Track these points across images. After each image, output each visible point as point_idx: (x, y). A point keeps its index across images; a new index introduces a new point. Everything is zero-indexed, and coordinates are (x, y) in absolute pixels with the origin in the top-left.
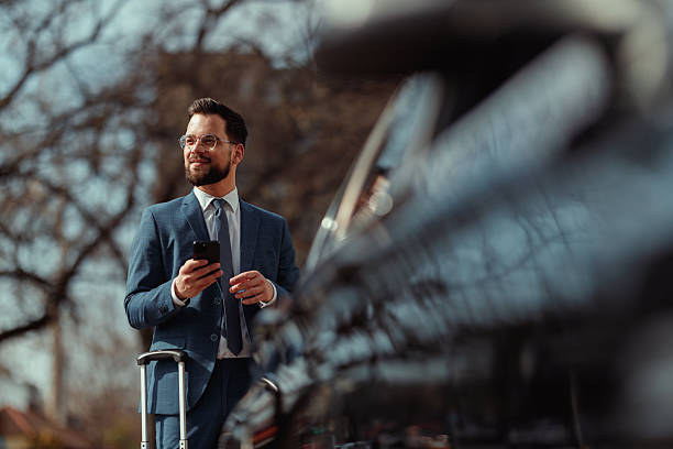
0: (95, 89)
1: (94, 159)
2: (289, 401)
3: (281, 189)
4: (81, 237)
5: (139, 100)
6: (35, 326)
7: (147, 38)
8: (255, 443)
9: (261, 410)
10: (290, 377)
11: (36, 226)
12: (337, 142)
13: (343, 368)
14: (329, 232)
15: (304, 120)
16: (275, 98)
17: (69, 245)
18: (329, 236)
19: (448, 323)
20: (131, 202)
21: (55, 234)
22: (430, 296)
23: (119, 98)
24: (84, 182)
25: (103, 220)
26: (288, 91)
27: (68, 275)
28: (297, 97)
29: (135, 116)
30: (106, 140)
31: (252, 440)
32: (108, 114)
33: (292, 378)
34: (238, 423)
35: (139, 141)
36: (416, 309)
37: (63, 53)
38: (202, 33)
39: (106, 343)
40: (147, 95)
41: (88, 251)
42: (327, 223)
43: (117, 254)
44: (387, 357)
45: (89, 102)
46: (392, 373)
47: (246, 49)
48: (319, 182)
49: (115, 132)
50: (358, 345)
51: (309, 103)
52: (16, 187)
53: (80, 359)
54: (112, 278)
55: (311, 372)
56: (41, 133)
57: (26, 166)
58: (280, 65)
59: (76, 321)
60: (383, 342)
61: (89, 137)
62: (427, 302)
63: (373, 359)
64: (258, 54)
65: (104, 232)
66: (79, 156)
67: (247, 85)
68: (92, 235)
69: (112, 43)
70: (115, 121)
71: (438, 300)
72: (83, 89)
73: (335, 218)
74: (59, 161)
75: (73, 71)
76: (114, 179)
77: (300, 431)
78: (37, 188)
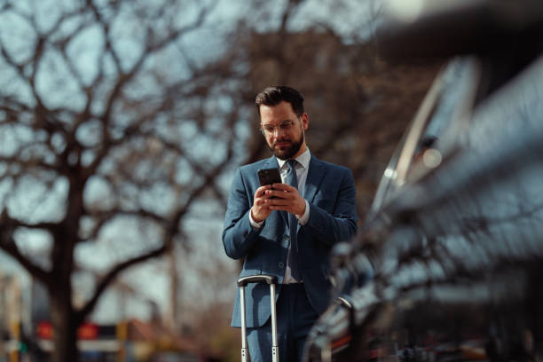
0: (200, 65)
1: (200, 119)
2: (360, 316)
3: (351, 143)
4: (191, 183)
5: (235, 73)
6: (155, 254)
7: (241, 23)
8: (332, 349)
9: (337, 323)
10: (362, 297)
11: (156, 174)
12: (395, 104)
13: (405, 290)
14: (391, 180)
15: (369, 87)
16: (345, 69)
17: (180, 189)
18: (391, 184)
19: (489, 255)
20: (230, 155)
21: (170, 180)
22: (474, 231)
23: (219, 71)
24: (192, 139)
25: (208, 169)
26: (355, 63)
27: (181, 213)
28: (363, 68)
29: (233, 85)
30: (210, 105)
31: (330, 347)
32: (211, 84)
33: (363, 298)
34: (320, 334)
35: (236, 106)
36: (462, 241)
37: (174, 35)
38: (285, 17)
39: (211, 267)
40: (242, 68)
41: (196, 194)
42: (389, 173)
43: (219, 196)
44: (440, 282)
45: (196, 74)
46: (444, 294)
47: (321, 30)
48: (381, 136)
49: (216, 99)
50: (416, 272)
51: (372, 73)
52: (138, 143)
53: (191, 280)
54: (216, 215)
55: (378, 293)
56: (158, 101)
57: (146, 127)
58: (348, 42)
59: (188, 250)
60: (437, 270)
61: (195, 103)
62: (472, 235)
63: (429, 283)
64: (331, 34)
65: (208, 178)
66: (188, 118)
67: (322, 59)
68: (199, 181)
69: (213, 27)
70: (216, 89)
71: (481, 233)
72: (191, 65)
73: (395, 168)
74: (172, 122)
75: (182, 50)
76: (216, 136)
77: (369, 339)
78: (155, 145)
